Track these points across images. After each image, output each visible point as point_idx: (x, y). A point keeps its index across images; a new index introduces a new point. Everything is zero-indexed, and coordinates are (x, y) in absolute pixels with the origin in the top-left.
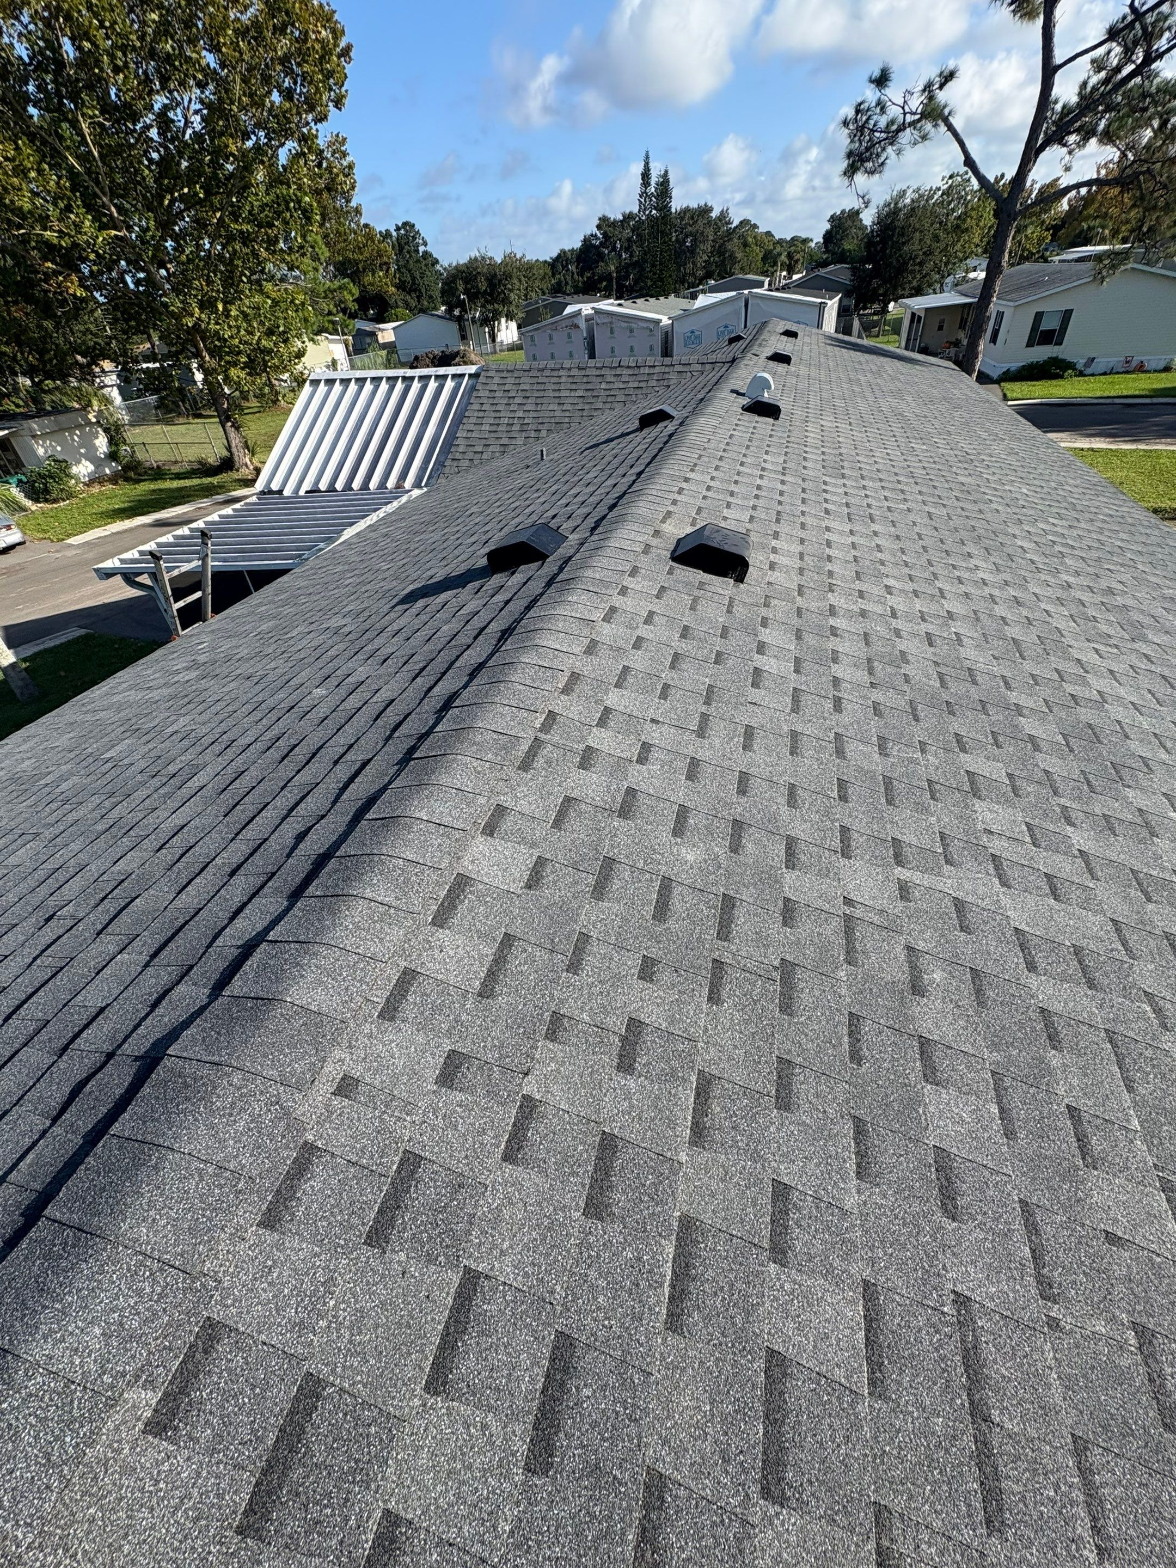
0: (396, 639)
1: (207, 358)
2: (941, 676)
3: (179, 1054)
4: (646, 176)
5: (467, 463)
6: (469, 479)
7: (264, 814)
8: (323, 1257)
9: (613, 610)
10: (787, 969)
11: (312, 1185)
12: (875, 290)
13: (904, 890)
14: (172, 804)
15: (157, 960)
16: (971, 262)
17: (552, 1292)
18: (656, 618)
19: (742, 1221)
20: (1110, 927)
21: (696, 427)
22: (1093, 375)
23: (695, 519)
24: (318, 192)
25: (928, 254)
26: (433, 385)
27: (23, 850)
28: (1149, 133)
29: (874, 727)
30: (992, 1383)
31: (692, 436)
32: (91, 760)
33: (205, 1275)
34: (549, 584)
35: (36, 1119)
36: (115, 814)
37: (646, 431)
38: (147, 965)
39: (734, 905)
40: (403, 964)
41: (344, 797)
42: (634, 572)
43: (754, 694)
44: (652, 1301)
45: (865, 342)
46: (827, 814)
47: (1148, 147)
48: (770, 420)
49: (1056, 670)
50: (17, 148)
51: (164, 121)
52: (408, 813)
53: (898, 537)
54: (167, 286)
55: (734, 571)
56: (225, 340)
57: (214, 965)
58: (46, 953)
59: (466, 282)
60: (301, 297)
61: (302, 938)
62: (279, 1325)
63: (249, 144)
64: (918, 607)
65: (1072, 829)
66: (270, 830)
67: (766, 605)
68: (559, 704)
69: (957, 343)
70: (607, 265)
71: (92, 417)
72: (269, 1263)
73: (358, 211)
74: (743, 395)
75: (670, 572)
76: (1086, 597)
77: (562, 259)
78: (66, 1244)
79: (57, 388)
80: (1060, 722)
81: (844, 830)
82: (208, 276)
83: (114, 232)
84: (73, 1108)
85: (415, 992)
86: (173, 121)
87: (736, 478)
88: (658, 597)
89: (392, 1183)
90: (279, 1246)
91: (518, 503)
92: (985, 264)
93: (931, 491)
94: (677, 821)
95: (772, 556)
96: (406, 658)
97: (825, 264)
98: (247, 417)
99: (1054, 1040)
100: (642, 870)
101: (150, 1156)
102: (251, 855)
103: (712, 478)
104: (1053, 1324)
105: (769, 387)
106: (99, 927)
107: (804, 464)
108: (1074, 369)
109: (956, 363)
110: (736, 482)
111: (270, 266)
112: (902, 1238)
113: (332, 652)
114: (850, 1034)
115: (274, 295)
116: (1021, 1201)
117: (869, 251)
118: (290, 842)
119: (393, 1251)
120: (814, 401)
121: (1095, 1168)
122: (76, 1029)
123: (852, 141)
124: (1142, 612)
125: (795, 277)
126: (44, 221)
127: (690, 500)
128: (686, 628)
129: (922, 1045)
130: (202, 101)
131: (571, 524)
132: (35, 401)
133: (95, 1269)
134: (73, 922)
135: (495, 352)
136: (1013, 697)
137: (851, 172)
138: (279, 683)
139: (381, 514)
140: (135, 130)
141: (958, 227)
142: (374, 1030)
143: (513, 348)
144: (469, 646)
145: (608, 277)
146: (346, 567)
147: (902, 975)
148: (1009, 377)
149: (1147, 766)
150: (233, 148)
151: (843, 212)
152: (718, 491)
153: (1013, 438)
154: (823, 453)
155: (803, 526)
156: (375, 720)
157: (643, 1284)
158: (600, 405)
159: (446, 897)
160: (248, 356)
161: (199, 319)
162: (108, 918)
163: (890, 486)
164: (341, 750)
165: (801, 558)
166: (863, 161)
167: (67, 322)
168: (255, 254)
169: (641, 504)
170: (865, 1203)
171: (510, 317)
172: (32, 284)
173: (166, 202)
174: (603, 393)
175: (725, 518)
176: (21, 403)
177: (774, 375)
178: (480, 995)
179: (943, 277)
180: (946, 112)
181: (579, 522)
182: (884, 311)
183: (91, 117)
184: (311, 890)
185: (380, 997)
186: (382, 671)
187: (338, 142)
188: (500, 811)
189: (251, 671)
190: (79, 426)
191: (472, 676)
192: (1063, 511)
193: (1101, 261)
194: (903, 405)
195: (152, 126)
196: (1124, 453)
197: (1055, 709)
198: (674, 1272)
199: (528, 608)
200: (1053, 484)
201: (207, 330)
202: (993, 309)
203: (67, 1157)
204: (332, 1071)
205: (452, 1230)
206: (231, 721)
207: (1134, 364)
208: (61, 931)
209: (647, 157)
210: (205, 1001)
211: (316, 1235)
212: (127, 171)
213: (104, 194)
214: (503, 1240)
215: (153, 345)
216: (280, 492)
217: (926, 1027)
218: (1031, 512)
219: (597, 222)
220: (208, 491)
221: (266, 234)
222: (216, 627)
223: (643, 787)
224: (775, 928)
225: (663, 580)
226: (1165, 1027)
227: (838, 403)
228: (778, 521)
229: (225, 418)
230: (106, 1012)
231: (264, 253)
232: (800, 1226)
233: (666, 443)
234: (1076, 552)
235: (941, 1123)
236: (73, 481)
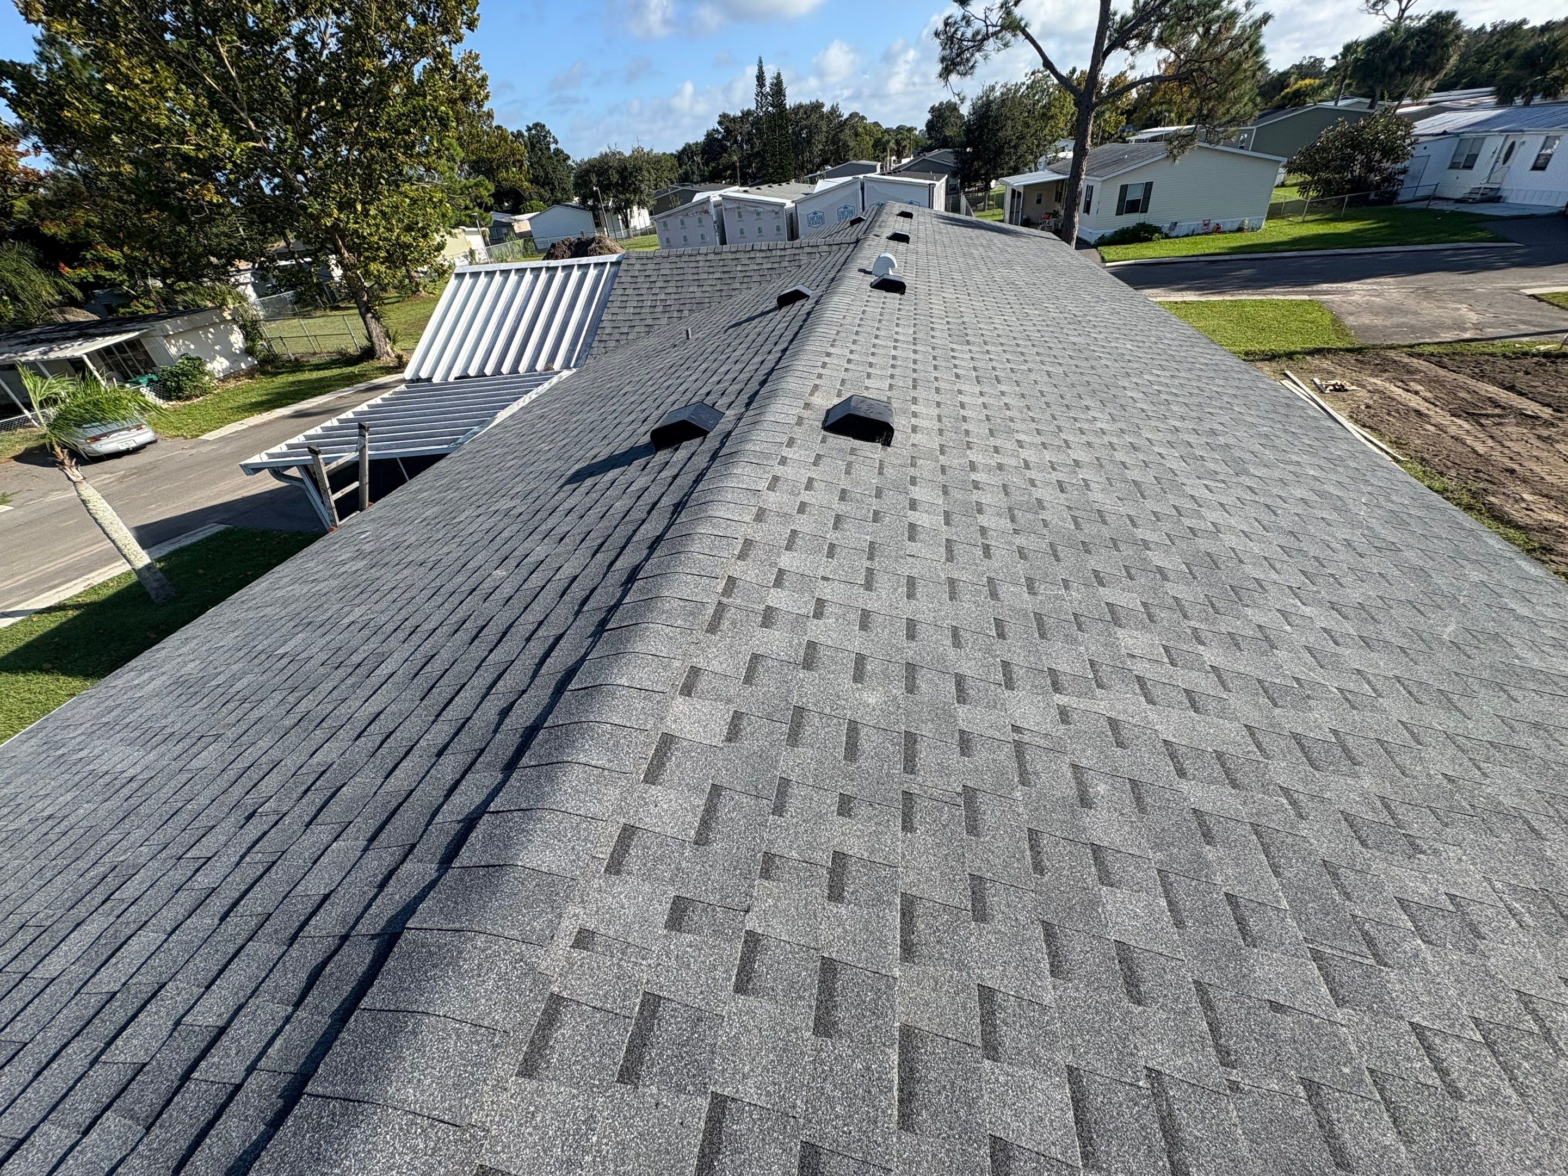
0: (569, 518)
1: (346, 255)
2: (1075, 519)
3: (419, 926)
4: (760, 78)
5: (613, 344)
6: (617, 359)
7: (462, 694)
8: (581, 1098)
9: (776, 479)
10: (969, 794)
11: (563, 1033)
12: (977, 171)
13: (1064, 715)
14: (362, 693)
15: (375, 843)
16: (1060, 144)
17: (794, 1107)
18: (815, 484)
19: (956, 1024)
20: (1245, 732)
21: (831, 305)
22: (1177, 237)
23: (840, 391)
24: (452, 102)
25: (1022, 137)
26: (576, 274)
27: (205, 753)
28: (1195, 39)
29: (1021, 569)
30: (1187, 1144)
31: (828, 314)
32: (263, 657)
33: (473, 1126)
34: (713, 458)
35: (277, 1007)
36: (302, 708)
37: (784, 310)
38: (366, 849)
39: (916, 741)
40: (622, 821)
41: (542, 671)
42: (791, 442)
43: (912, 547)
44: (884, 1104)
45: (974, 217)
46: (989, 651)
47: (1197, 49)
48: (897, 295)
49: (1174, 506)
50: (155, 71)
51: (301, 44)
52: (610, 681)
53: (1023, 396)
54: (305, 190)
55: (881, 436)
56: (365, 238)
57: (438, 840)
58: (255, 850)
59: (598, 175)
60: (439, 195)
61: (524, 806)
62: (548, 1164)
63: (386, 62)
64: (1048, 458)
65: (1202, 648)
66: (472, 709)
67: (913, 465)
68: (737, 568)
69: (1055, 214)
70: (730, 155)
71: (227, 316)
72: (532, 1109)
73: (490, 115)
74: (870, 273)
75: (824, 441)
76: (1192, 439)
77: (686, 153)
78: (334, 1114)
79: (190, 288)
80: (1182, 553)
81: (1006, 665)
82: (347, 180)
83: (251, 144)
84: (315, 992)
85: (636, 846)
86: (311, 44)
87: (873, 350)
88: (815, 464)
89: (636, 1024)
90: (540, 1093)
91: (670, 382)
92: (1072, 144)
93: (1048, 352)
94: (856, 668)
95: (913, 420)
96: (582, 536)
97: (929, 149)
98: (387, 307)
99: (1208, 837)
100: (829, 716)
101: (406, 1022)
102: (456, 734)
103: (852, 352)
104: (1234, 1087)
105: (893, 266)
106: (307, 819)
107: (932, 333)
108: (1161, 233)
109: (1057, 232)
110: (873, 354)
111: (406, 169)
112: (1097, 1025)
113: (506, 534)
114: (1032, 848)
115: (412, 194)
116: (1195, 982)
117: (968, 138)
118: (494, 718)
119: (644, 1085)
120: (934, 276)
121: (1255, 946)
122: (302, 918)
123: (944, 49)
124: (1242, 449)
125: (904, 161)
126: (182, 137)
127: (834, 374)
128: (843, 491)
129: (1094, 852)
130: (338, 26)
131: (725, 400)
132: (166, 301)
133: (368, 1133)
134: (276, 818)
135: (629, 237)
136: (1140, 533)
137: (945, 74)
138: (456, 567)
139: (533, 395)
140: (272, 52)
141: (1044, 114)
142: (603, 884)
143: (645, 233)
144: (644, 521)
145: (732, 166)
146: (506, 450)
147: (1071, 792)
148: (1104, 241)
149: (1261, 586)
150: (369, 66)
151: (941, 104)
152: (858, 363)
153: (1114, 299)
154: (948, 323)
155: (937, 390)
156: (561, 597)
157: (873, 1090)
158: (738, 286)
159: (655, 755)
160: (388, 251)
161: (338, 219)
162: (314, 809)
163: (1010, 349)
164: (532, 628)
165: (940, 420)
166: (955, 64)
167: (200, 228)
168: (393, 159)
169: (790, 379)
170: (1060, 997)
171: (641, 204)
172: (167, 193)
173: (304, 115)
174: (739, 275)
175: (867, 388)
176: (151, 304)
177: (896, 253)
178: (696, 843)
179: (1036, 157)
180: (1023, 24)
181: (733, 398)
182: (987, 188)
183: (229, 42)
184: (525, 761)
185: (605, 854)
186: (560, 549)
187: (472, 59)
188: (695, 672)
189: (422, 557)
190: (213, 325)
191: (652, 548)
192: (1164, 363)
193: (1171, 143)
194: (1013, 275)
195: (289, 48)
196: (1214, 304)
197: (1177, 542)
198: (900, 1077)
199: (697, 481)
200: (1153, 339)
201: (346, 229)
202: (1083, 185)
203: (317, 1037)
204: (569, 926)
205: (696, 1061)
206: (411, 608)
207: (1212, 226)
208: (266, 827)
209: (761, 62)
210: (435, 875)
211: (572, 1079)
212: (265, 88)
213: (243, 110)
214: (744, 1065)
215: (288, 244)
216: (429, 380)
217: (1098, 835)
218: (1137, 365)
219: (718, 119)
220: (349, 380)
221: (403, 139)
222: (378, 514)
223: (822, 639)
224: (955, 758)
225: (818, 448)
226: (1301, 817)
227: (957, 276)
228: (915, 387)
229: (365, 310)
230: (332, 897)
231: (401, 158)
232: (1006, 1024)
233: (805, 321)
234: (1180, 399)
235: (1119, 920)
236: (207, 378)
